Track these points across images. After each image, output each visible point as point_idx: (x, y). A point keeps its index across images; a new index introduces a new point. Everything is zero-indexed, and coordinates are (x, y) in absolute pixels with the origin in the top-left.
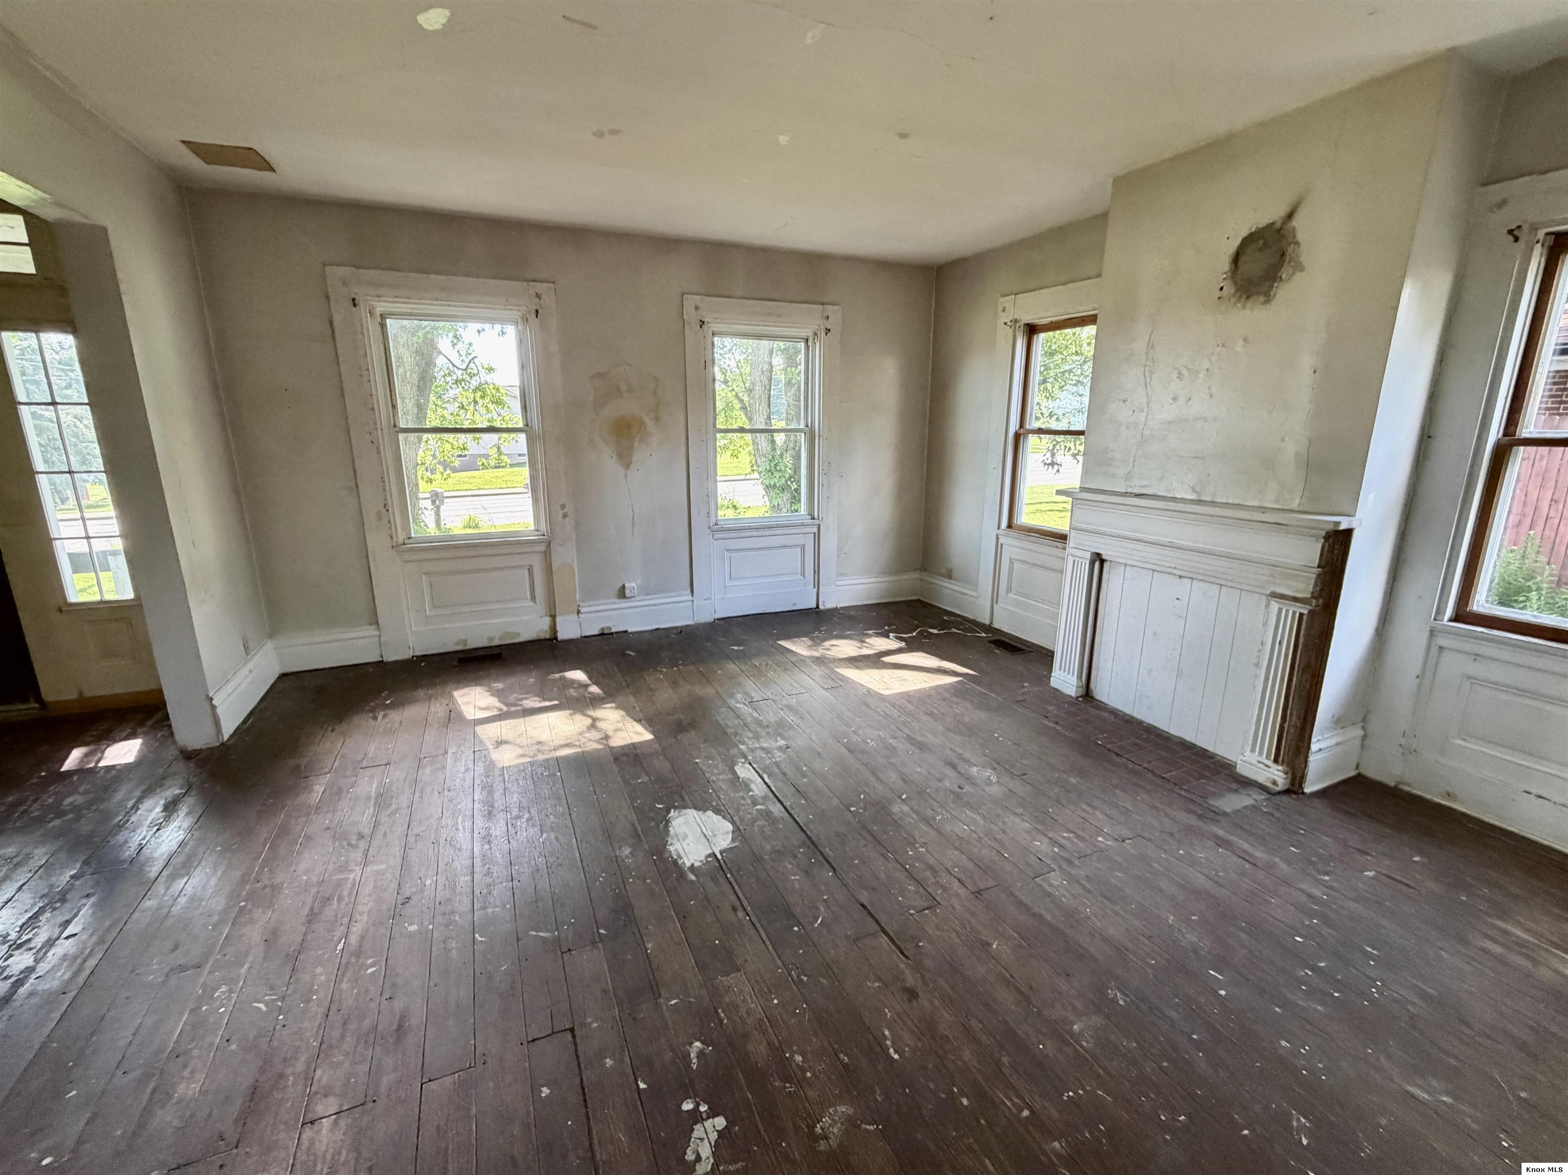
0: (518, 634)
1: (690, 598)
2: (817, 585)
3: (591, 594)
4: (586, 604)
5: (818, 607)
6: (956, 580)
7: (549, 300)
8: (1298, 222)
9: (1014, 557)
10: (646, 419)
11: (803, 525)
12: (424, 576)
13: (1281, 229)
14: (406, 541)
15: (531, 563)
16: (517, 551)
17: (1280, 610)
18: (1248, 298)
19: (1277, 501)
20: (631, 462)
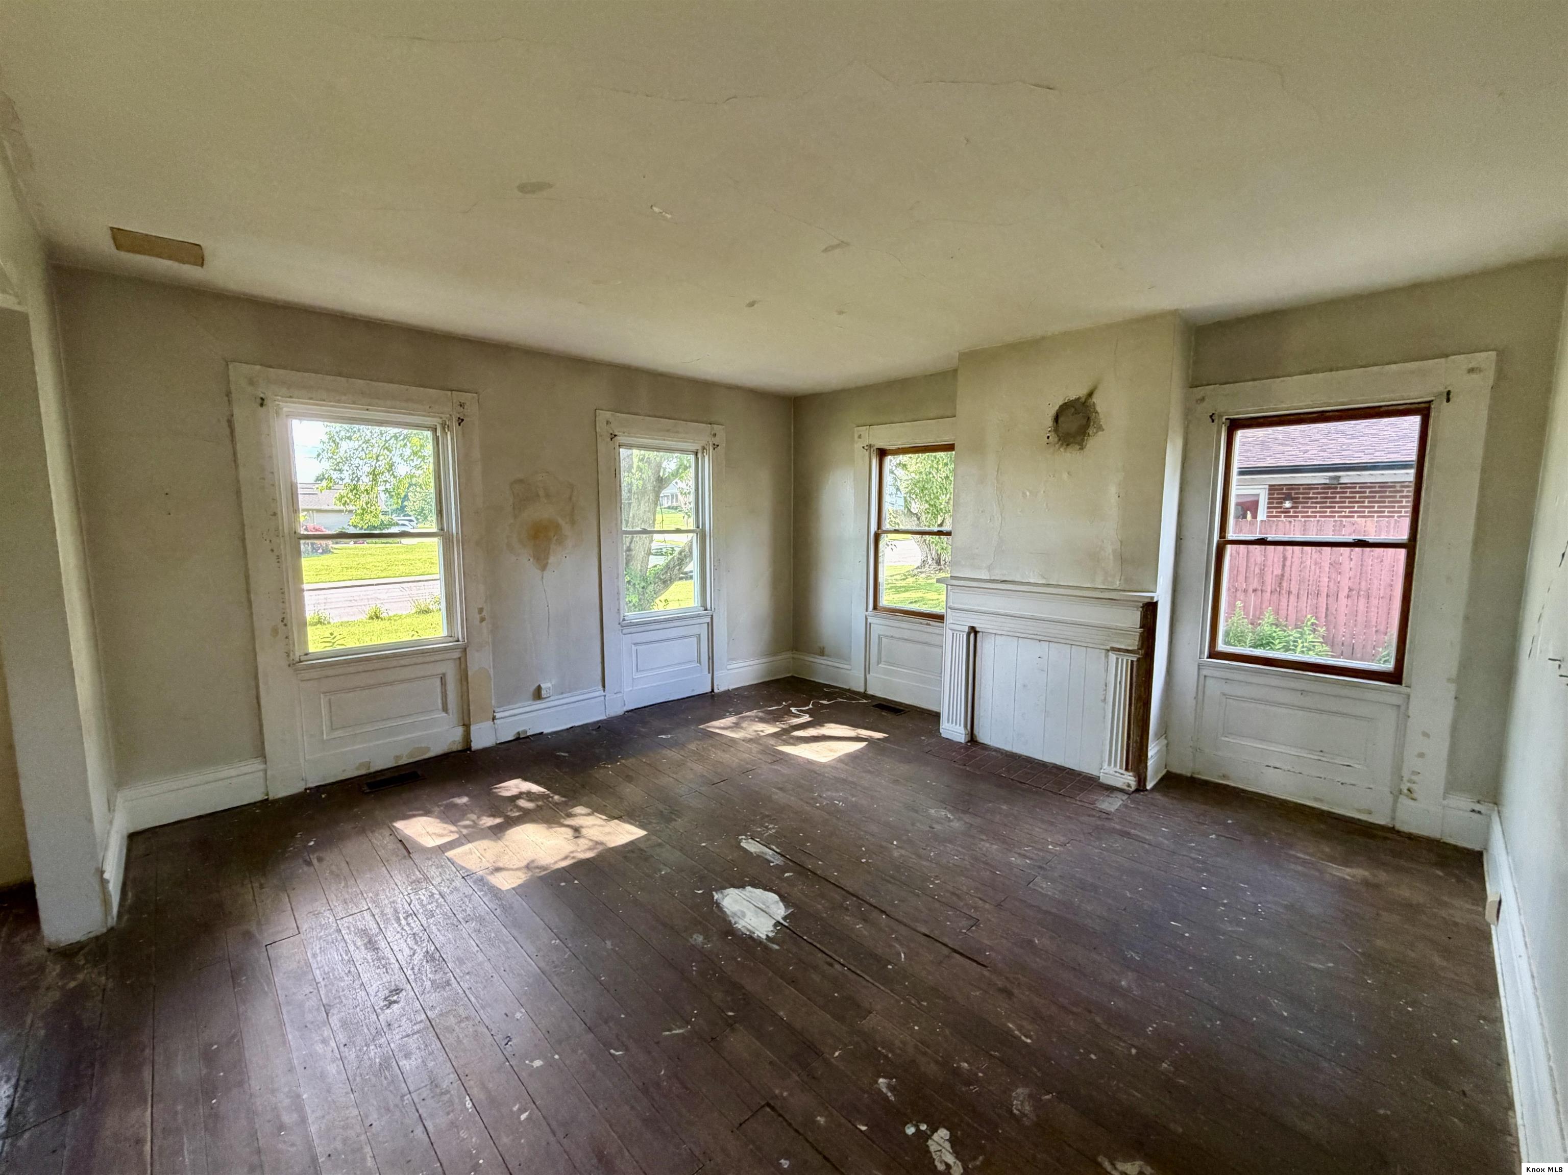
0: (428, 749)
1: (602, 693)
2: (711, 670)
3: (507, 698)
4: (502, 709)
5: (713, 691)
6: (828, 656)
7: (472, 410)
8: (1096, 399)
9: (882, 633)
10: (560, 521)
11: (699, 616)
12: (322, 696)
13: (1085, 402)
14: (302, 658)
15: (444, 671)
16: (433, 659)
17: (1117, 659)
18: (1068, 445)
19: (1104, 584)
20: (547, 563)
